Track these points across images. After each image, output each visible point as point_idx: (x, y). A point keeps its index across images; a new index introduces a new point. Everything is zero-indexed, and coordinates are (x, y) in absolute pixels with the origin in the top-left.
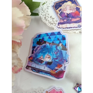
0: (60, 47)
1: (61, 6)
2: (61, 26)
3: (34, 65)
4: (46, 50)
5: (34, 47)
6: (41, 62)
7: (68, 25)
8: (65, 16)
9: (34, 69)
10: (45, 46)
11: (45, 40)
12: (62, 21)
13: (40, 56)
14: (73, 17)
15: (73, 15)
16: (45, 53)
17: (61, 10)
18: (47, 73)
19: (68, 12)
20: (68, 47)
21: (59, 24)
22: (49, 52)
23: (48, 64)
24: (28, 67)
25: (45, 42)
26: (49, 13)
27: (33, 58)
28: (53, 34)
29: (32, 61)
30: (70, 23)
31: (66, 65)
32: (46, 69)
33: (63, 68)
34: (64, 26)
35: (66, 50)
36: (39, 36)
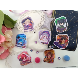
0: (24, 39)
1: (24, 22)
2: (25, 31)
3: (17, 45)
4: (20, 40)
5: (17, 39)
6: (19, 44)
7: (28, 30)
8: (26, 26)
9: (18, 46)
10: (20, 39)
11: (20, 37)
12: (25, 29)
13: (19, 42)
14: (29, 27)
15: (29, 25)
16: (20, 41)
17: (24, 24)
18: (21, 47)
19: (27, 24)
20: (26, 39)
21: (24, 30)
22: (21, 41)
23: (21, 44)
24: (16, 46)
25: (20, 38)
26: (20, 25)
27: (17, 43)
28: (22, 34)
29: (17, 44)
30: (28, 29)
31: (26, 44)
32: (21, 46)
33: (25, 45)
34: (26, 31)
35: (26, 40)
36: (18, 35)
